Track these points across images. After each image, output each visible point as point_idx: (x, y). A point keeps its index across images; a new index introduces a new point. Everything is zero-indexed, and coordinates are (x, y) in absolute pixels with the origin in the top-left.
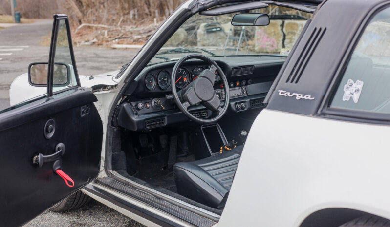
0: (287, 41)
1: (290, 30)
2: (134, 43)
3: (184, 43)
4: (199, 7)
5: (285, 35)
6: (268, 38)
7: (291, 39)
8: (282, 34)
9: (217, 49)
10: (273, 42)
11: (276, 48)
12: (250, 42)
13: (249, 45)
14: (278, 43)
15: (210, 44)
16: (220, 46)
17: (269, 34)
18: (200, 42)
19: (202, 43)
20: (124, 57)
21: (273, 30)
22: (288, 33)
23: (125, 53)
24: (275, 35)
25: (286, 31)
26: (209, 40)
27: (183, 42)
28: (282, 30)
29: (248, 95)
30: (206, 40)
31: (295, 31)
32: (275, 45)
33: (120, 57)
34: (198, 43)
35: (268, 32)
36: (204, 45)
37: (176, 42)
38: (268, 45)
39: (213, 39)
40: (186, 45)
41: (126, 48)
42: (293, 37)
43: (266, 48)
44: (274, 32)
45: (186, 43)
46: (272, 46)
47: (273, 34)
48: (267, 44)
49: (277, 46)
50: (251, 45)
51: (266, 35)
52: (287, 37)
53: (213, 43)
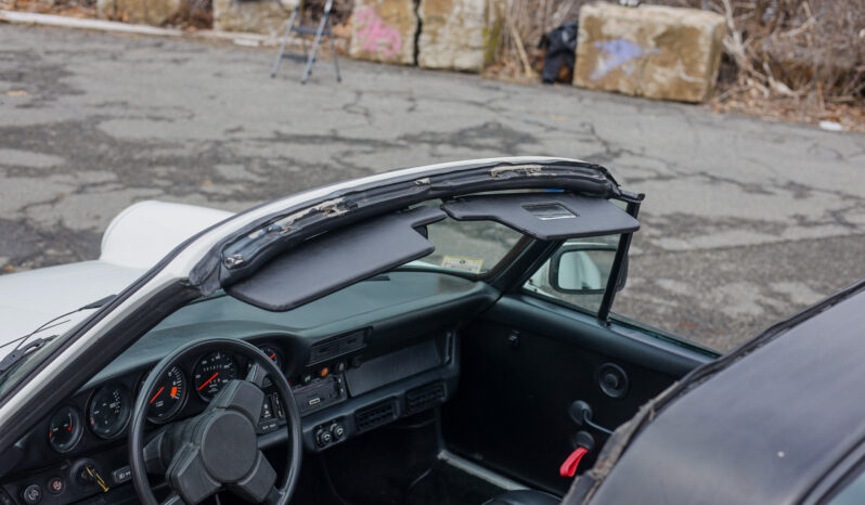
0: (424, 38)
1: (433, 13)
2: (56, 8)
3: (179, 20)
4: (225, 273)
5: (420, 24)
6: (383, 27)
7: (434, 34)
8: (414, 19)
9: (261, 42)
10: (394, 39)
11: (399, 52)
12: (339, 29)
13: (336, 37)
14: (403, 42)
15: (245, 28)
16: (267, 33)
17: (386, 19)
18: (219, 20)
19: (224, 23)
20: (26, 55)
21: (395, 11)
22: (430, 19)
23: (29, 41)
24: (399, 21)
25: (426, 13)
26: (242, 17)
27: (177, 16)
28: (416, 10)
29: (349, 397)
30: (234, 18)
31: (445, 16)
32: (396, 46)
33: (17, 53)
34: (216, 25)
35: (385, 13)
36: (229, 29)
37: (159, 14)
38: (380, 45)
39: (253, 15)
40: (185, 24)
41: (35, 25)
42: (440, 31)
43: (376, 53)
44: (398, 14)
45: (186, 19)
46: (390, 47)
47: (394, 19)
48: (380, 40)
49: (402, 47)
50: (342, 37)
51: (379, 22)
52: (425, 28)
53: (253, 25)
